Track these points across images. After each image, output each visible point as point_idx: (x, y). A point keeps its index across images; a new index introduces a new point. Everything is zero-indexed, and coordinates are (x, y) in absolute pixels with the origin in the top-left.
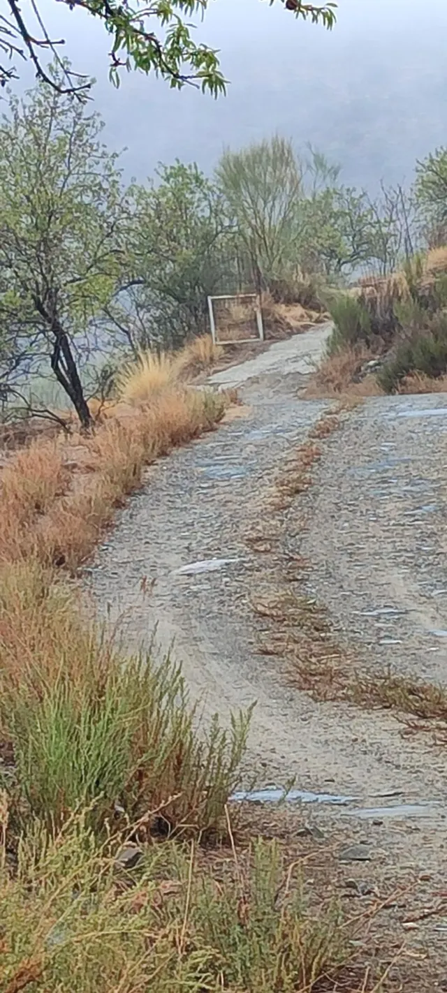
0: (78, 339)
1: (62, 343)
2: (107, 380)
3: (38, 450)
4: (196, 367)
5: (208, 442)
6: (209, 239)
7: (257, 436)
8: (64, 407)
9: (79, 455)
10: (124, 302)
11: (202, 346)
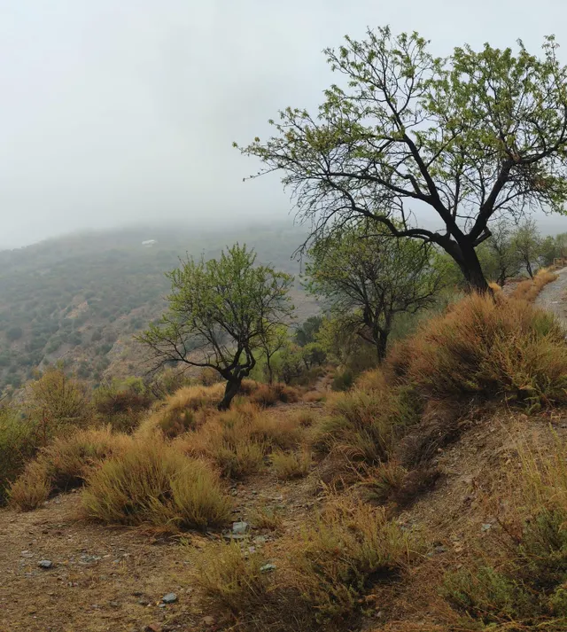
0: (531, 264)
1: (529, 264)
2: (536, 272)
3: (525, 282)
4: (551, 271)
5: (554, 282)
6: (554, 249)
7: (563, 281)
8: (529, 276)
9: (533, 283)
10: (539, 259)
11: (552, 267)
